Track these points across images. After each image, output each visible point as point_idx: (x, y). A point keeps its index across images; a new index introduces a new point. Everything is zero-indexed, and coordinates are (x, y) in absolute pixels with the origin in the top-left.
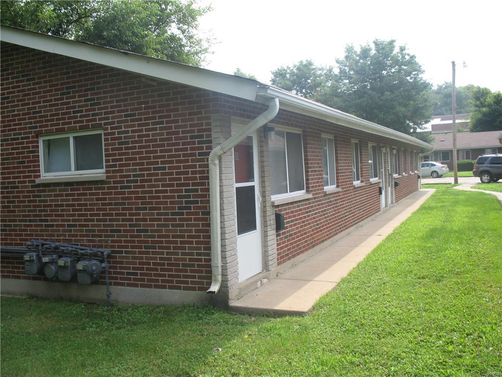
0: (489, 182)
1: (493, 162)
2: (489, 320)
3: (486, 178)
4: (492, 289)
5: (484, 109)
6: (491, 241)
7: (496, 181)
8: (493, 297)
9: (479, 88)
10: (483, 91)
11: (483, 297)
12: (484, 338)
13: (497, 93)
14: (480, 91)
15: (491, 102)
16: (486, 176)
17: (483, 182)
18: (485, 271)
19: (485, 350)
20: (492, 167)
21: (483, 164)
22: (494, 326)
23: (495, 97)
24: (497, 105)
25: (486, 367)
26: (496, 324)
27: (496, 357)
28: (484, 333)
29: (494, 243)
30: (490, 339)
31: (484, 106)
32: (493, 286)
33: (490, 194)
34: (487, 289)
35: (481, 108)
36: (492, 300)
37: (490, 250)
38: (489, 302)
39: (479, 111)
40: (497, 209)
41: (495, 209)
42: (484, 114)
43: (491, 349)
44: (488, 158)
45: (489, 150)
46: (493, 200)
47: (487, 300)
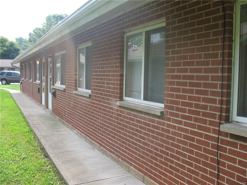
0: (5, 84)
1: (8, 74)
2: (4, 148)
3: (4, 82)
4: (6, 135)
5: (5, 48)
6: (6, 112)
7: (9, 84)
8: (6, 138)
9: (3, 37)
10: (5, 39)
11: (2, 138)
12: (2, 157)
13: (12, 41)
14: (3, 39)
15: (8, 45)
16: (4, 81)
17: (3, 84)
18: (2, 126)
19: (2, 162)
20: (7, 77)
21: (3, 75)
22: (7, 151)
23: (10, 43)
24: (11, 47)
25: (3, 170)
26: (8, 150)
27: (8, 164)
28: (2, 155)
29: (7, 113)
30: (5, 157)
31: (5, 47)
32: (7, 133)
33: (6, 90)
34: (4, 135)
35: (3, 48)
36: (6, 139)
37: (5, 116)
38: (4, 140)
39: (2, 49)
40: (9, 97)
41: (8, 97)
42: (5, 51)
43: (5, 161)
44: (5, 72)
45: (6, 69)
46: (7, 93)
47: (4, 139)
